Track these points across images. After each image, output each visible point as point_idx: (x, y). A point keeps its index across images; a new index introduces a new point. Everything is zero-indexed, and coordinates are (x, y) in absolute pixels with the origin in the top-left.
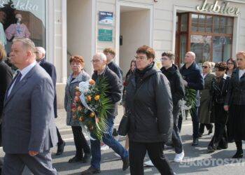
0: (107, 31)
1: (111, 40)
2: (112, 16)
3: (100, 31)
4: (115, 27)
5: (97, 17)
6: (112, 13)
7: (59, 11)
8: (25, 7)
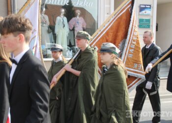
0: (146, 20)
1: (149, 27)
2: (150, 8)
3: (141, 21)
4: (152, 17)
5: (138, 9)
6: (150, 6)
7: (109, 6)
8: (83, 4)
